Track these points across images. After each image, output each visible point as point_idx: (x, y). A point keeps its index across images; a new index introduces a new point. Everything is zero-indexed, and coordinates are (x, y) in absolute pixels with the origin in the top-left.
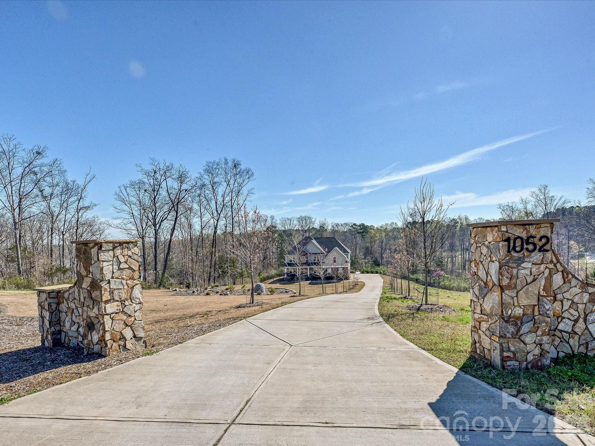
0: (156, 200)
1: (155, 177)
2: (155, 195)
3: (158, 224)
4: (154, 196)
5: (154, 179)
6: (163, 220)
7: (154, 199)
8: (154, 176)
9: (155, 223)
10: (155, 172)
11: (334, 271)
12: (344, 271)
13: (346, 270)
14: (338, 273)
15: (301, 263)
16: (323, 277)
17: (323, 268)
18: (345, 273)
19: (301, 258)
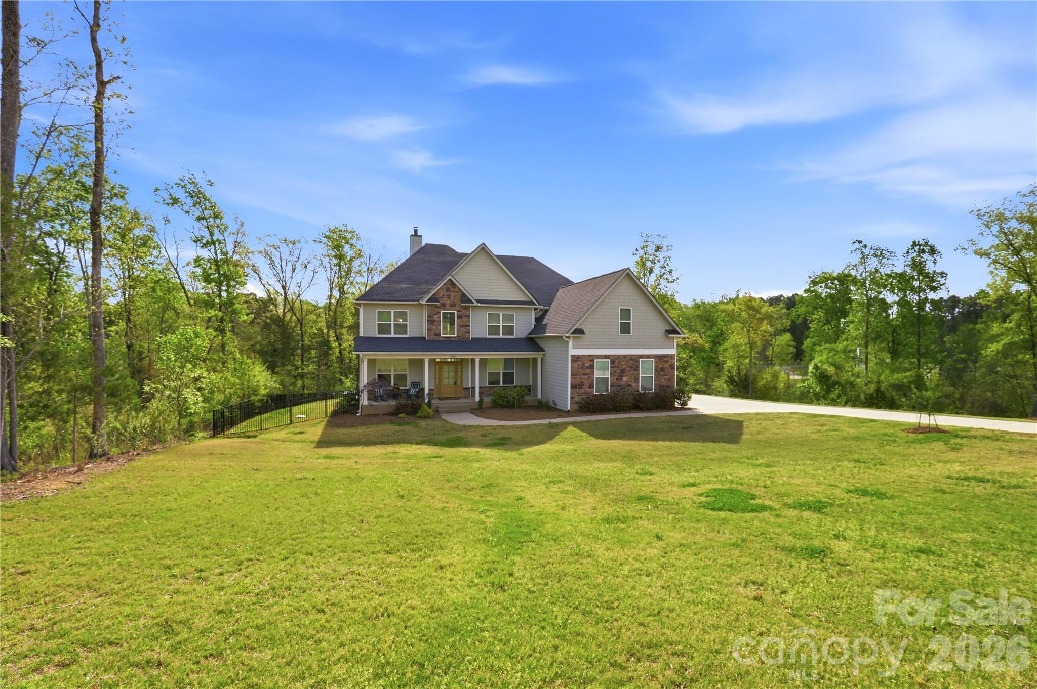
11: (623, 371)
12: (660, 371)
13: (667, 365)
14: (637, 380)
15: (436, 338)
16: (577, 399)
17: (576, 359)
18: (664, 382)
19: (436, 317)
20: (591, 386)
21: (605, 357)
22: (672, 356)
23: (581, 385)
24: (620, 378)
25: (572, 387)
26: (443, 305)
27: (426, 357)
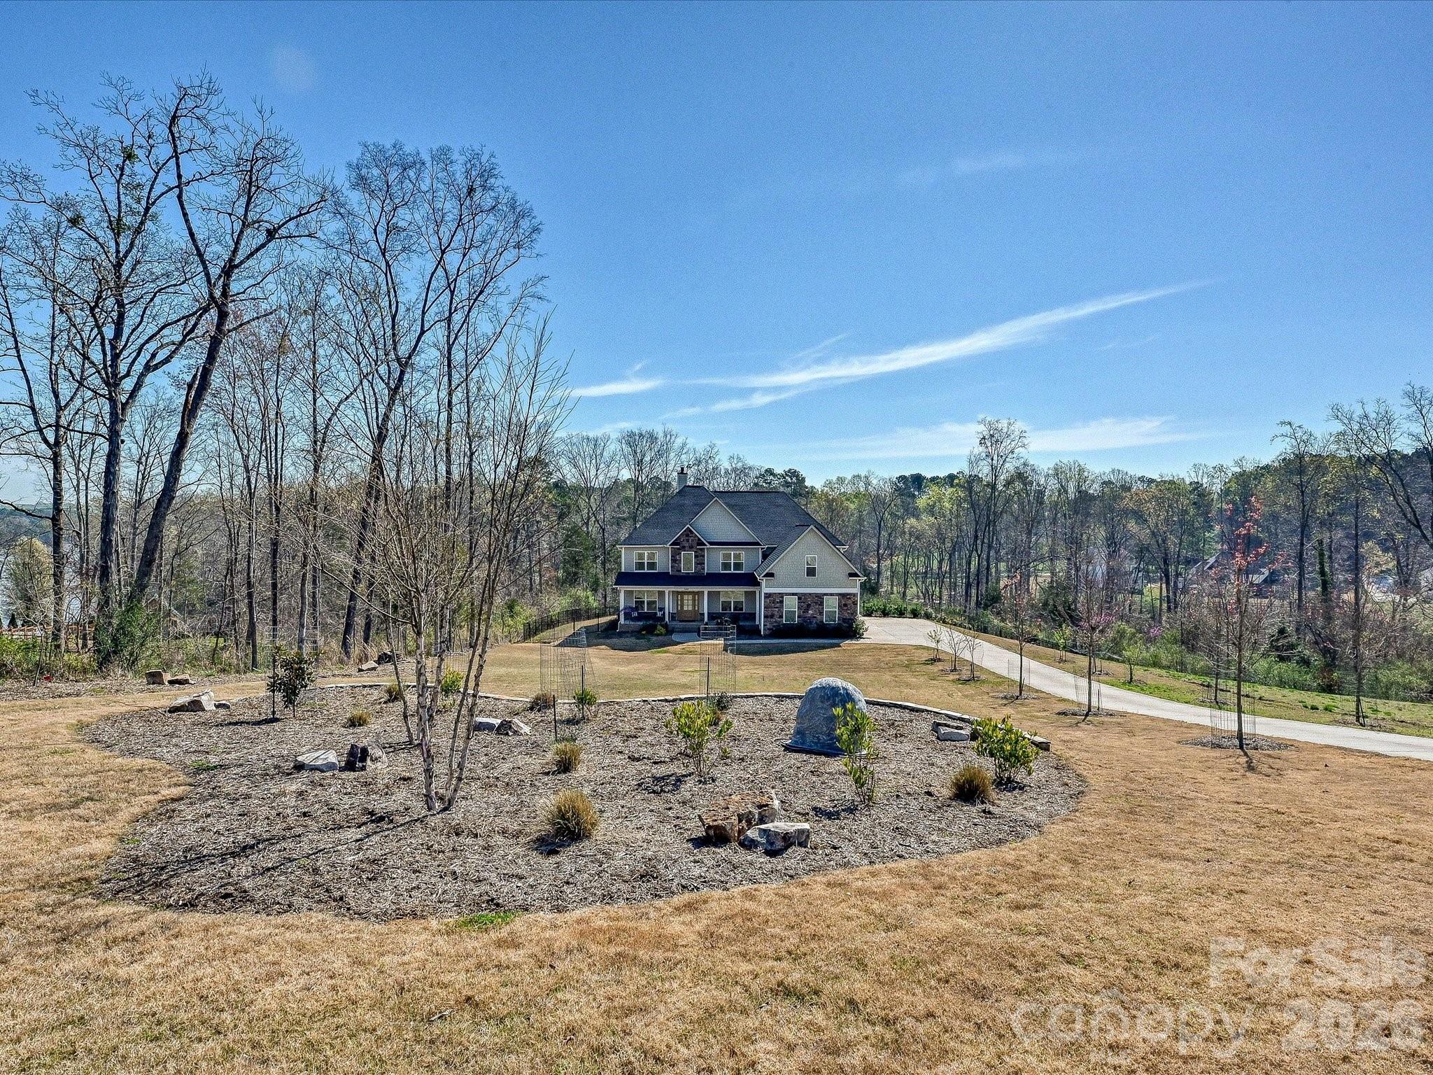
0: (126, 269)
1: (127, 171)
2: (123, 249)
3: (128, 375)
4: (118, 252)
5: (118, 182)
6: (156, 367)
7: (118, 266)
8: (122, 169)
9: (115, 375)
10: (129, 156)
11: (809, 606)
12: (842, 607)
13: (850, 602)
14: (821, 613)
15: (677, 573)
16: (769, 626)
17: (768, 596)
18: (846, 615)
19: (678, 557)
20: (781, 617)
21: (793, 594)
22: (855, 595)
23: (772, 616)
24: (806, 610)
25: (765, 617)
26: (684, 547)
27: (667, 590)
